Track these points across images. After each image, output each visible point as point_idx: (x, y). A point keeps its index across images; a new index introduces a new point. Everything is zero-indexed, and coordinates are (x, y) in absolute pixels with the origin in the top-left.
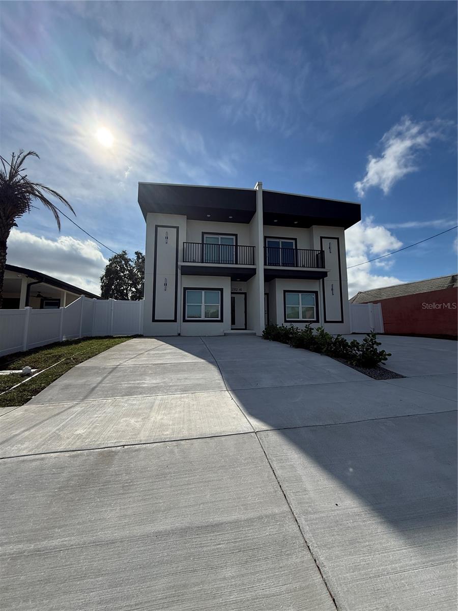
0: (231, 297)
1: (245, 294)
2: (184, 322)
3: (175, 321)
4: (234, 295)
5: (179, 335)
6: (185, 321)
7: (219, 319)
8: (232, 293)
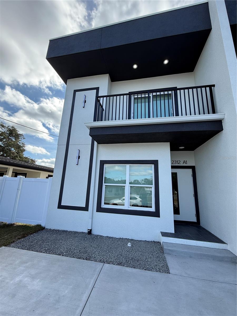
0: (172, 173)
1: (193, 168)
2: (98, 211)
3: (86, 209)
4: (175, 170)
5: (90, 232)
6: (100, 209)
7: (153, 209)
8: (173, 167)
